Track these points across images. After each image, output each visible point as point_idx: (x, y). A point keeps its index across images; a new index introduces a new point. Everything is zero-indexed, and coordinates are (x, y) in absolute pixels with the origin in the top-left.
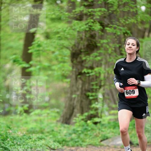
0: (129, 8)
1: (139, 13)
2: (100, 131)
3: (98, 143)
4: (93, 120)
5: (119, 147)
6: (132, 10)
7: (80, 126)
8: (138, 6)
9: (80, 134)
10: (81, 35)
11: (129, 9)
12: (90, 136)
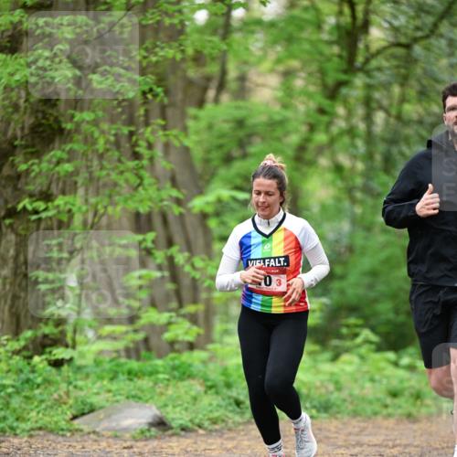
0: (160, 15)
1: (188, 30)
2: (71, 388)
3: (63, 424)
4: (50, 352)
5: (128, 435)
6: (167, 21)
7: (9, 371)
8: (185, 10)
9: (10, 395)
10: (14, 94)
11: (158, 18)
12: (42, 401)
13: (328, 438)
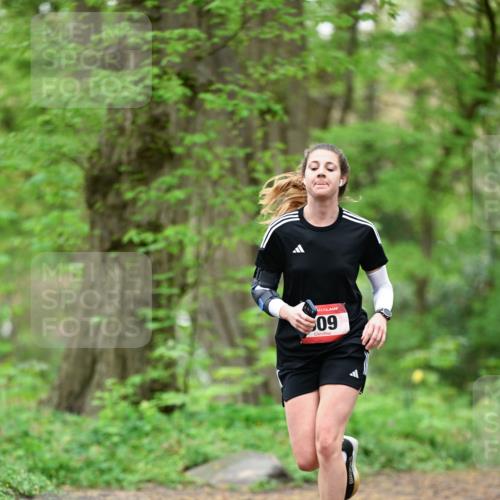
0: (279, 29)
1: (311, 45)
2: (183, 437)
3: (174, 476)
4: (160, 399)
5: (245, 488)
6: (287, 36)
7: (114, 418)
8: (309, 23)
9: (115, 445)
10: (119, 116)
11: (277, 32)
12: (150, 451)
13: (465, 490)
